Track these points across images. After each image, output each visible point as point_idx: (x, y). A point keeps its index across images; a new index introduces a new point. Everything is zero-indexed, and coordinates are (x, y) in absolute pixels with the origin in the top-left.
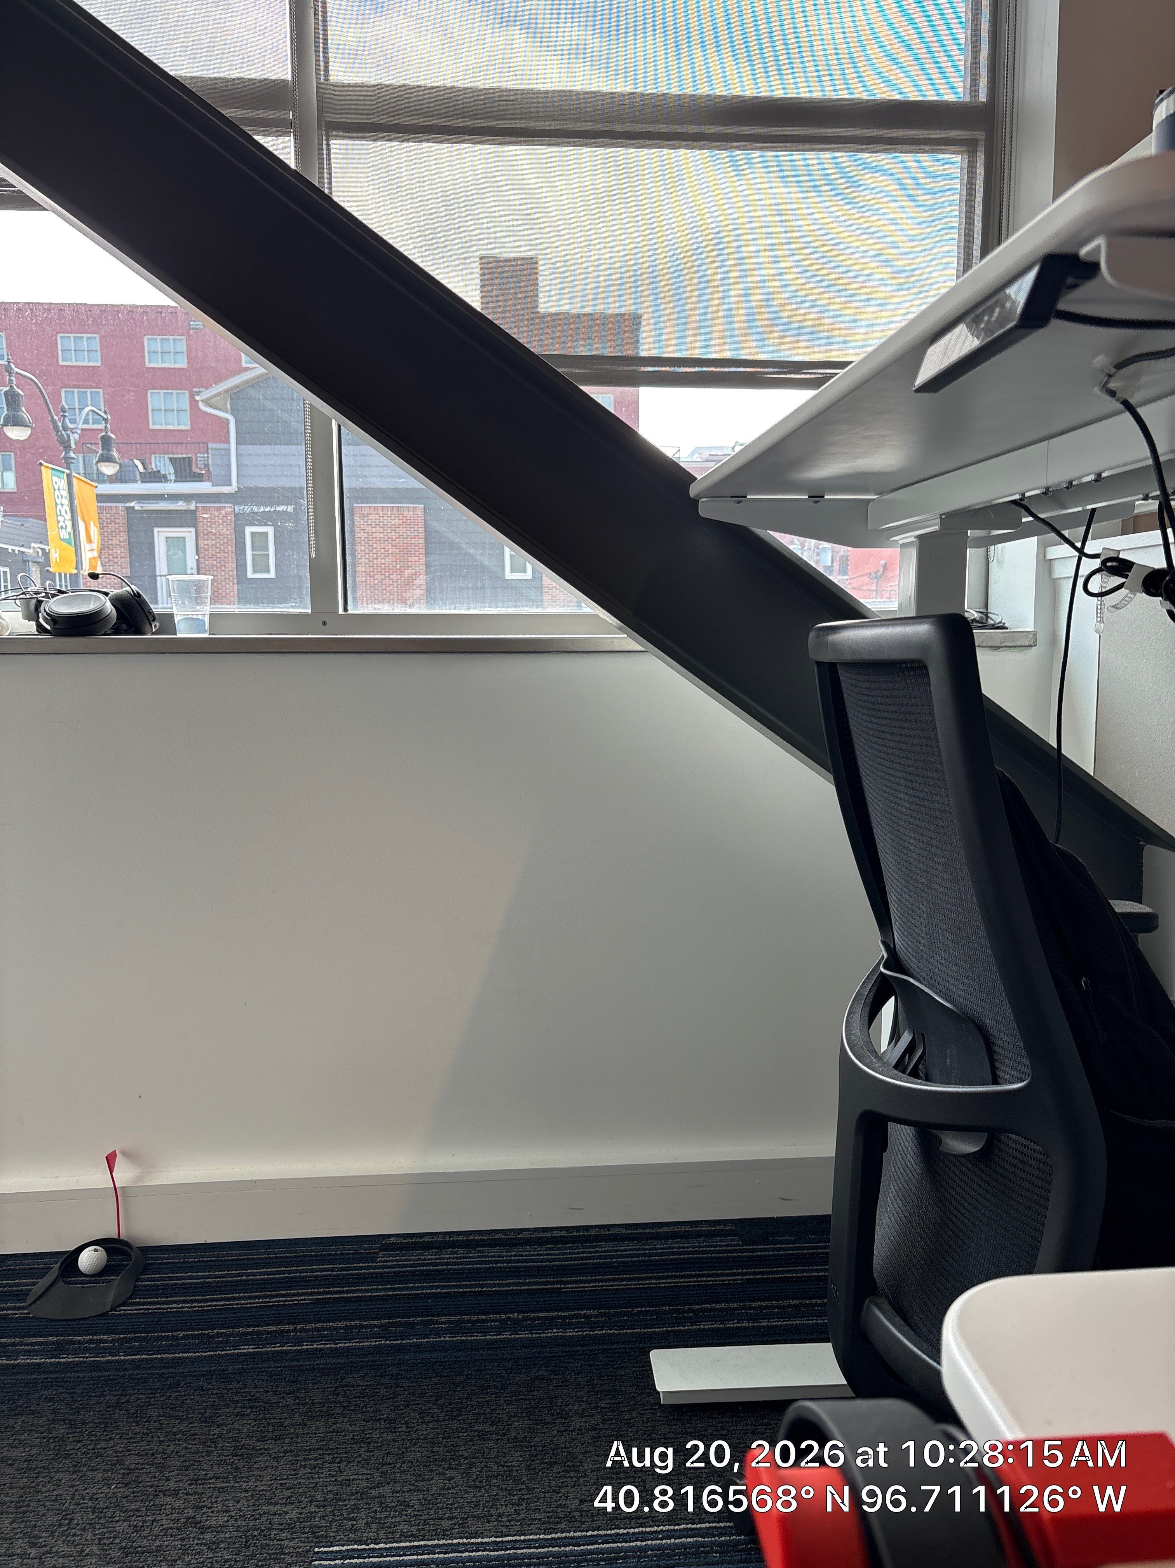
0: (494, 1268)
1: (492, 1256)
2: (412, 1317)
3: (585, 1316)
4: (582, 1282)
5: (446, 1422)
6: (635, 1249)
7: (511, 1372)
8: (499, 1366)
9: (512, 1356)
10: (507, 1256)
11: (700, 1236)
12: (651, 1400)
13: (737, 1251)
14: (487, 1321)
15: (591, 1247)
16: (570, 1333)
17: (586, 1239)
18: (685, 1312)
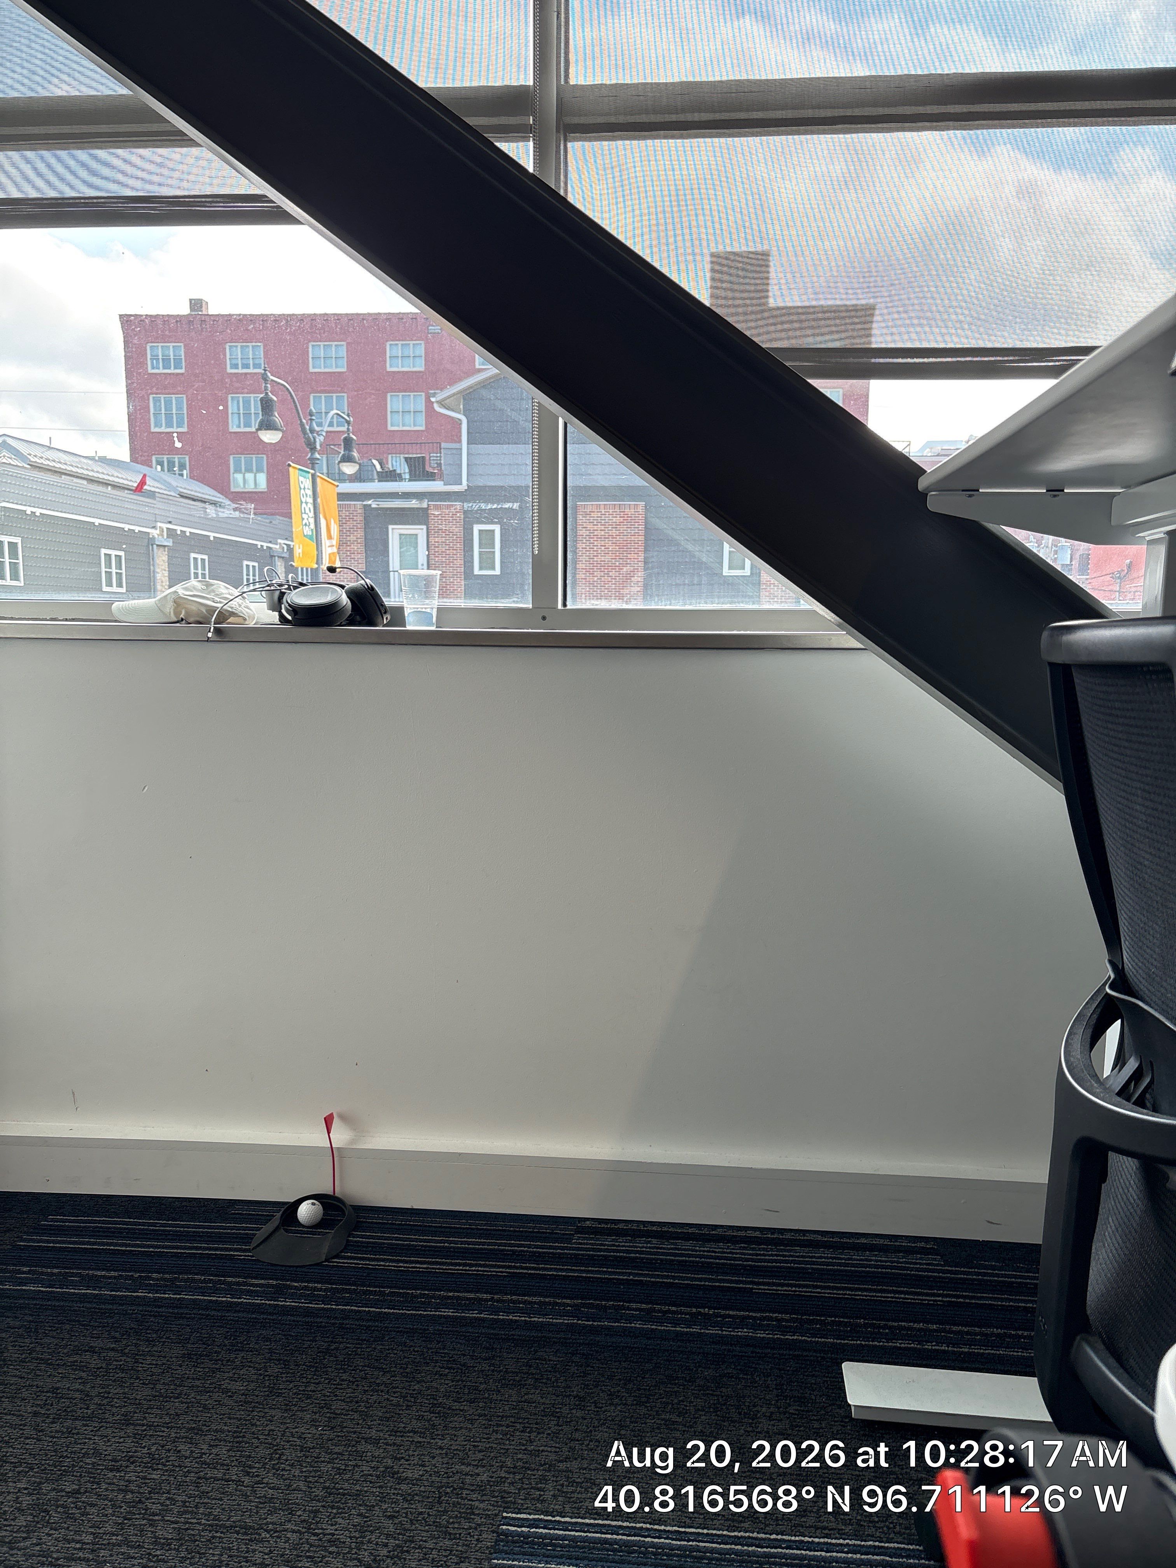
0: (686, 1261)
1: (685, 1250)
2: (604, 1300)
3: (777, 1319)
4: (774, 1284)
5: (634, 1407)
6: (831, 1258)
7: (700, 1366)
8: (688, 1358)
9: (702, 1351)
10: (700, 1251)
11: (901, 1252)
12: (842, 1412)
13: (939, 1271)
14: (674, 1312)
15: (785, 1250)
16: (761, 1335)
17: (781, 1242)
18: (879, 1327)
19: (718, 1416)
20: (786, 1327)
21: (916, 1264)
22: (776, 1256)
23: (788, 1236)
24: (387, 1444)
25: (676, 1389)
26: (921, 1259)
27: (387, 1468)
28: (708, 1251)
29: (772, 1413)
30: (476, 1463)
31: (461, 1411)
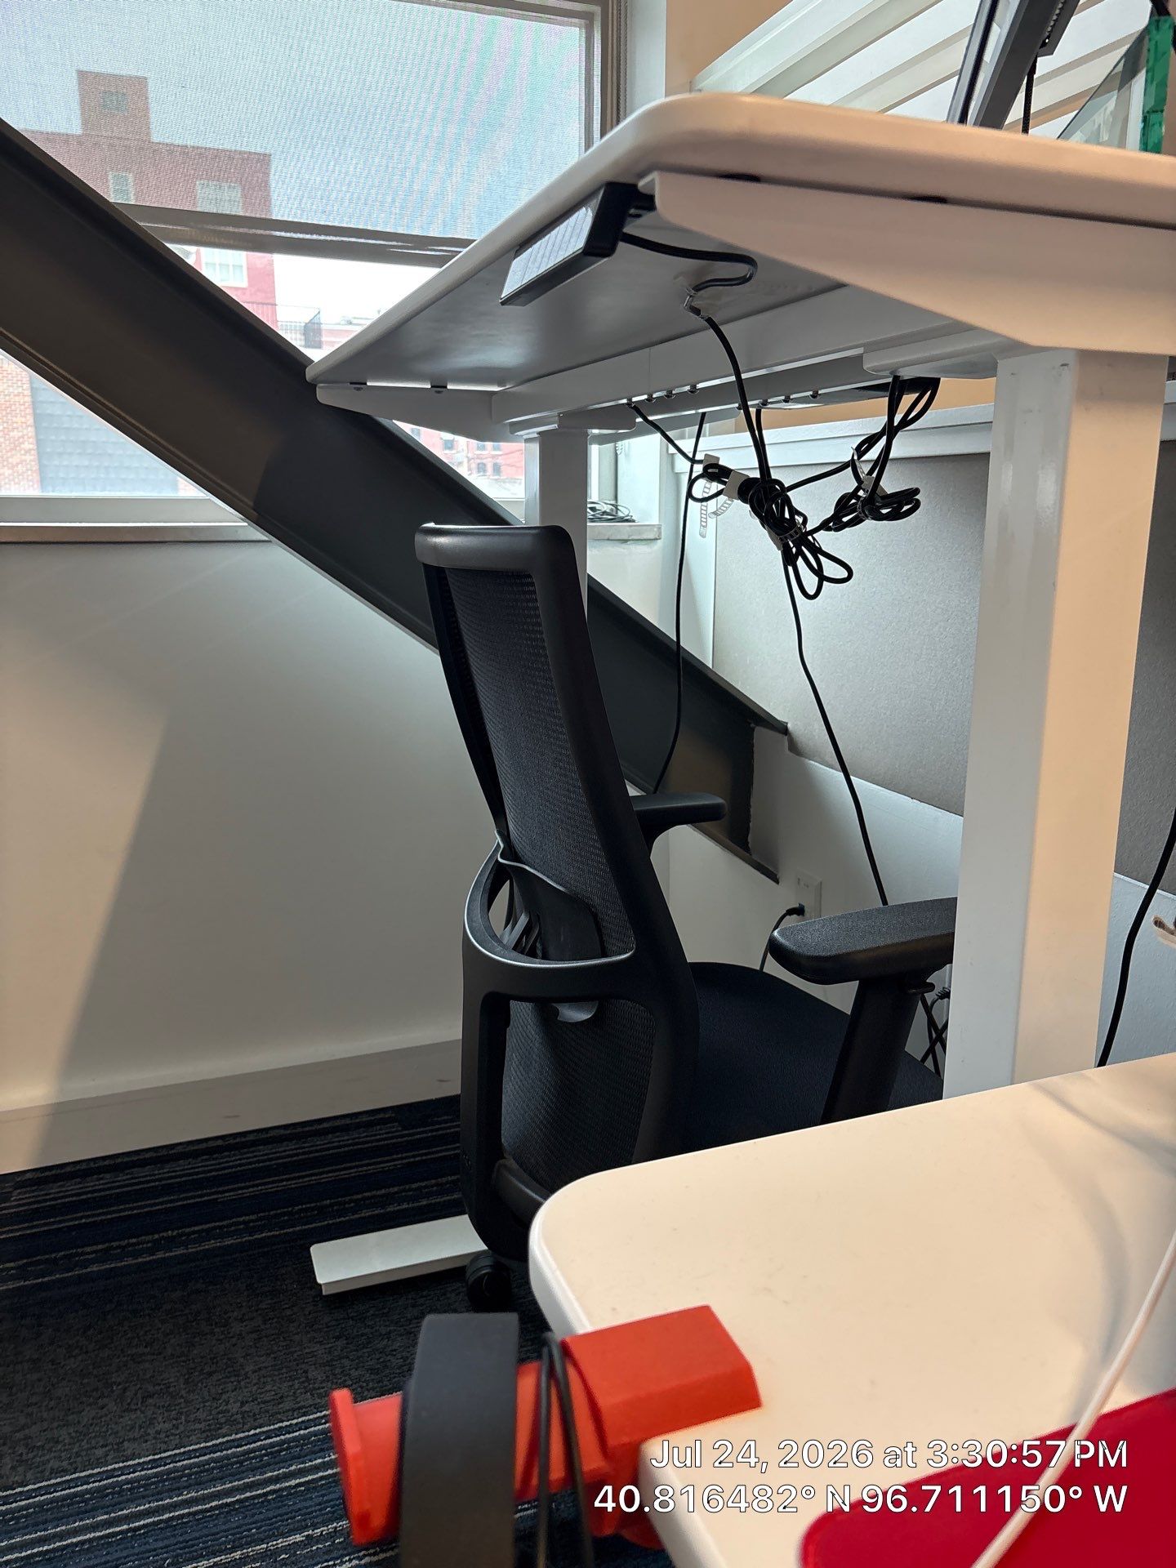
0: (145, 1189)
1: (143, 1177)
2: (55, 1252)
3: (244, 1222)
4: (239, 1189)
5: (96, 1352)
6: (296, 1149)
7: (166, 1291)
8: (152, 1287)
9: (167, 1275)
10: (159, 1174)
11: (360, 1127)
12: (313, 1293)
13: (397, 1137)
14: (138, 1244)
15: (248, 1153)
16: (229, 1242)
17: (244, 1145)
18: (345, 1203)
19: (187, 1334)
20: (254, 1227)
21: (375, 1135)
22: (240, 1159)
23: (251, 1137)
25: (141, 1321)
26: (380, 1129)
28: (168, 1172)
29: (244, 1314)
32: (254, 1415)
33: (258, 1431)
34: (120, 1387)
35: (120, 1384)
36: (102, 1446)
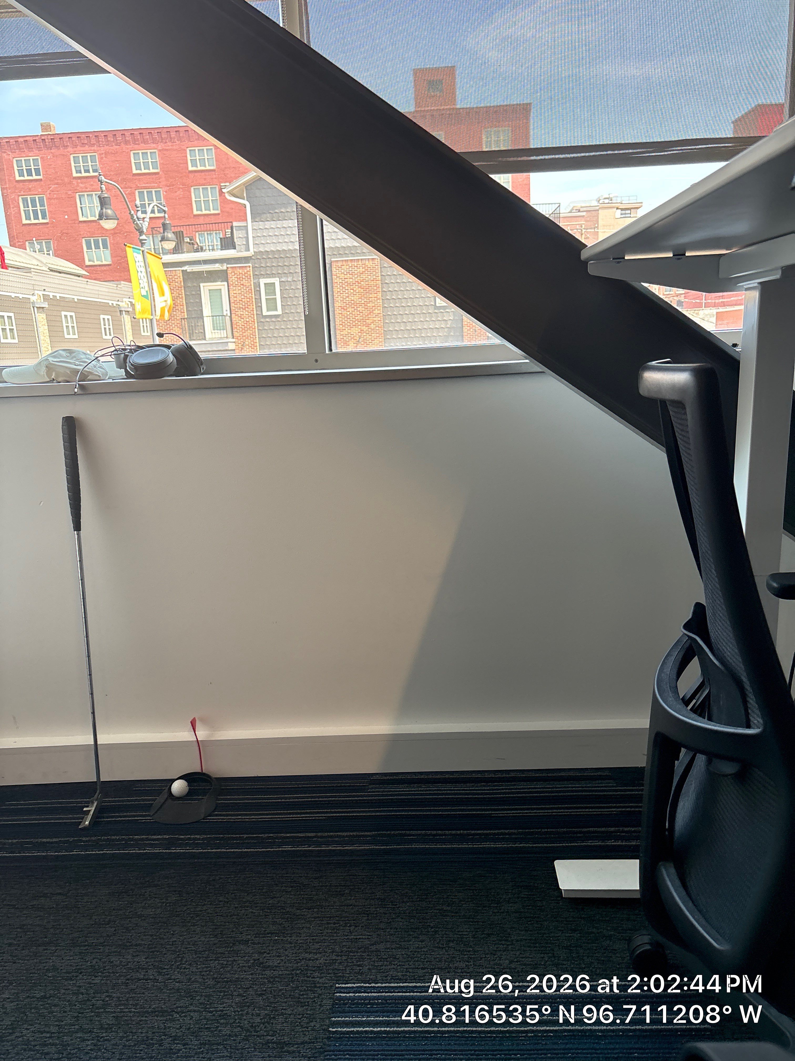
3: (509, 834)
4: (505, 809)
5: (418, 903)
7: (460, 871)
8: (451, 866)
9: (460, 860)
11: (587, 779)
12: (556, 893)
13: (613, 791)
15: (510, 785)
16: (500, 845)
17: (508, 779)
18: (577, 833)
19: (474, 903)
21: (598, 787)
22: (506, 789)
23: (512, 775)
24: (254, 943)
26: (600, 783)
27: (255, 960)
28: (461, 790)
29: (510, 898)
30: (315, 951)
31: (302, 915)
32: (518, 972)
33: (521, 984)
34: (433, 930)
35: (432, 928)
36: (423, 969)
